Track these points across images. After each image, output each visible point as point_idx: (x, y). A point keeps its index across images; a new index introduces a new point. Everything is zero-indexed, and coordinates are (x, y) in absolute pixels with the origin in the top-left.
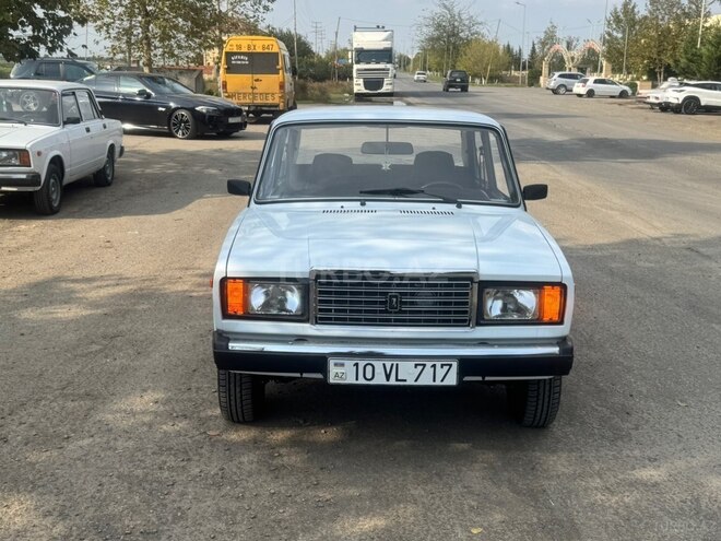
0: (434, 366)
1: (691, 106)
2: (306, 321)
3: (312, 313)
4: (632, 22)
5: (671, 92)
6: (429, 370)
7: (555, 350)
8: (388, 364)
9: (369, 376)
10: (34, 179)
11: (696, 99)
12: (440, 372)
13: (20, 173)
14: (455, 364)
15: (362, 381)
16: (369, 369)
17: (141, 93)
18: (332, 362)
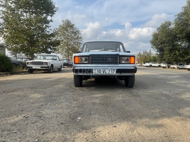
0: (112, 70)
1: (151, 66)
2: (89, 64)
3: (90, 62)
4: (141, 55)
5: (148, 64)
6: (111, 71)
7: (134, 68)
8: (104, 70)
9: (100, 72)
10: (48, 67)
11: (152, 65)
12: (113, 71)
13: (46, 66)
14: (115, 70)
15: (99, 73)
16: (100, 71)
17: (67, 62)
18: (93, 70)
